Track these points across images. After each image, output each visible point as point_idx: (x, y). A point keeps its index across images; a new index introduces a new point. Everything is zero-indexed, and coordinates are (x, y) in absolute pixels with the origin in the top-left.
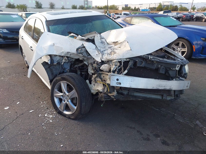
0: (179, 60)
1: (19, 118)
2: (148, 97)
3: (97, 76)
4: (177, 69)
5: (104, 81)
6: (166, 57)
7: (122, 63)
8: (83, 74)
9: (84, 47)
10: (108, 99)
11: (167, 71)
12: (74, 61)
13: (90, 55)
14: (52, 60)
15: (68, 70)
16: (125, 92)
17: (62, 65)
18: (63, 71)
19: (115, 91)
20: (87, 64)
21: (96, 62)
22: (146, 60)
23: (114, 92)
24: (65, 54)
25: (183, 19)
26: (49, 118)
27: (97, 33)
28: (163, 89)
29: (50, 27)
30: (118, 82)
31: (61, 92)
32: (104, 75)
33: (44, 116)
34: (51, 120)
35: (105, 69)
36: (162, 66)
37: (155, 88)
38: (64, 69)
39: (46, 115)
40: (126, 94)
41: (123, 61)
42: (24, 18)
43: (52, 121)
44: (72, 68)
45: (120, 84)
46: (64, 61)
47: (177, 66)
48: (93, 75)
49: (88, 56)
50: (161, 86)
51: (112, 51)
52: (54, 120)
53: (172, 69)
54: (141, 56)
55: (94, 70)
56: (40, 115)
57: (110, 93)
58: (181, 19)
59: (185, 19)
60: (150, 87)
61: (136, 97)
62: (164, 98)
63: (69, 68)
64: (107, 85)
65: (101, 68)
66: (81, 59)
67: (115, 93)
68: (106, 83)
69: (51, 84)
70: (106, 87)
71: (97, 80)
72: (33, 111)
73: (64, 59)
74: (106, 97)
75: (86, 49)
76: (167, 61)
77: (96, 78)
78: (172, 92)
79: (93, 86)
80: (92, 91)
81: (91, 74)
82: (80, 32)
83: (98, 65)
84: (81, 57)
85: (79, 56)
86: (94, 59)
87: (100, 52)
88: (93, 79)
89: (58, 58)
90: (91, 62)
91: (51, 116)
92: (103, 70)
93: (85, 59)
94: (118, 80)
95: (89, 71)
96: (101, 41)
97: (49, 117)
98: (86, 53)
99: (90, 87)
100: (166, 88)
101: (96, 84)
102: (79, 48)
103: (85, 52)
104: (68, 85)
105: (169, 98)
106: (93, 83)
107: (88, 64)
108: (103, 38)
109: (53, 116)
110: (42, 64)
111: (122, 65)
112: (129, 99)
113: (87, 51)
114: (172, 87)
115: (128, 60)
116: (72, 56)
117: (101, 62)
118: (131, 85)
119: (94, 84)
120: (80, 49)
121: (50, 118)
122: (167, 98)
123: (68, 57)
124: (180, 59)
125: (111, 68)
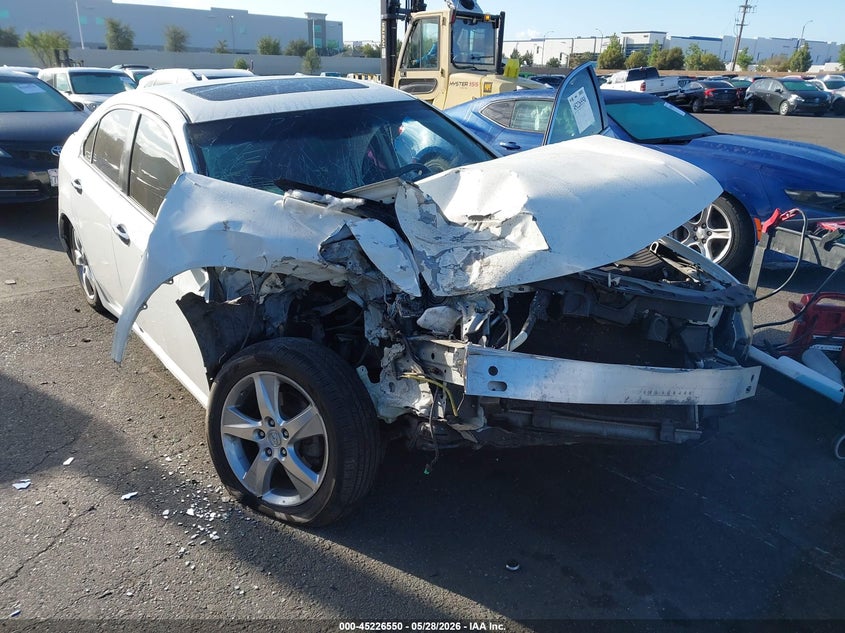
0: (718, 286)
1: (79, 525)
2: (605, 434)
3: (404, 354)
4: (712, 321)
5: (433, 375)
6: (666, 274)
7: (506, 302)
8: (345, 342)
9: (352, 237)
10: (449, 446)
11: (674, 332)
12: (307, 292)
13: (373, 267)
14: (217, 286)
15: (282, 324)
16: (519, 418)
17: (259, 306)
18: (262, 328)
19: (481, 412)
20: (360, 302)
21: (398, 298)
22: (595, 289)
23: (476, 415)
24: (275, 264)
25: (706, 104)
26: (204, 522)
27: (404, 183)
28: (663, 403)
29: (207, 151)
30: (497, 378)
31: (257, 416)
32: (435, 350)
33: (185, 514)
34: (215, 533)
35: (437, 326)
36: (655, 311)
37: (634, 400)
38: (265, 322)
39: (190, 512)
40: (520, 424)
41: (506, 295)
42: (62, 92)
43: (217, 537)
44: (296, 317)
45: (503, 386)
46: (265, 289)
47: (713, 310)
48: (386, 348)
49: (366, 271)
50: (656, 393)
51: (469, 256)
52: (225, 531)
53: (691, 322)
54: (577, 273)
55: (391, 328)
56: (166, 512)
57: (460, 420)
58: (695, 103)
59: (711, 104)
60: (615, 398)
61: (558, 433)
62: (663, 435)
63: (284, 317)
64: (445, 389)
65: (420, 321)
66: (336, 281)
67: (480, 422)
68: (441, 382)
69: (210, 384)
70: (442, 397)
71: (402, 369)
72: (135, 493)
73: (266, 282)
74: (444, 437)
75: (359, 246)
76: (674, 295)
77: (400, 361)
78: (692, 411)
79: (388, 392)
80: (383, 412)
81: (376, 343)
82: (326, 170)
83: (410, 308)
84: (336, 275)
85: (331, 272)
86: (389, 282)
87: (423, 264)
88: (385, 362)
89: (242, 279)
90: (379, 296)
91: (213, 515)
92: (427, 328)
93: (354, 282)
94: (493, 371)
95: (367, 328)
96: (421, 211)
97: (204, 517)
98: (361, 260)
99: (374, 396)
100: (673, 398)
101: (397, 383)
102: (331, 240)
103: (354, 256)
104: (285, 388)
105: (682, 436)
106: (386, 378)
107: (366, 304)
108: (427, 202)
109: (221, 512)
110: (178, 302)
111: (505, 311)
112: (530, 444)
113: (362, 253)
114: (697, 393)
115: (527, 290)
116: (300, 273)
117: (420, 295)
118: (546, 392)
119: (391, 385)
120: (336, 245)
121: (208, 522)
122: (677, 436)
123: (282, 277)
124: (721, 283)
125: (460, 320)
